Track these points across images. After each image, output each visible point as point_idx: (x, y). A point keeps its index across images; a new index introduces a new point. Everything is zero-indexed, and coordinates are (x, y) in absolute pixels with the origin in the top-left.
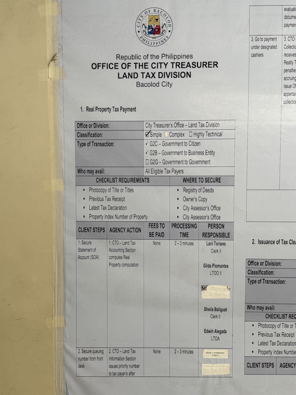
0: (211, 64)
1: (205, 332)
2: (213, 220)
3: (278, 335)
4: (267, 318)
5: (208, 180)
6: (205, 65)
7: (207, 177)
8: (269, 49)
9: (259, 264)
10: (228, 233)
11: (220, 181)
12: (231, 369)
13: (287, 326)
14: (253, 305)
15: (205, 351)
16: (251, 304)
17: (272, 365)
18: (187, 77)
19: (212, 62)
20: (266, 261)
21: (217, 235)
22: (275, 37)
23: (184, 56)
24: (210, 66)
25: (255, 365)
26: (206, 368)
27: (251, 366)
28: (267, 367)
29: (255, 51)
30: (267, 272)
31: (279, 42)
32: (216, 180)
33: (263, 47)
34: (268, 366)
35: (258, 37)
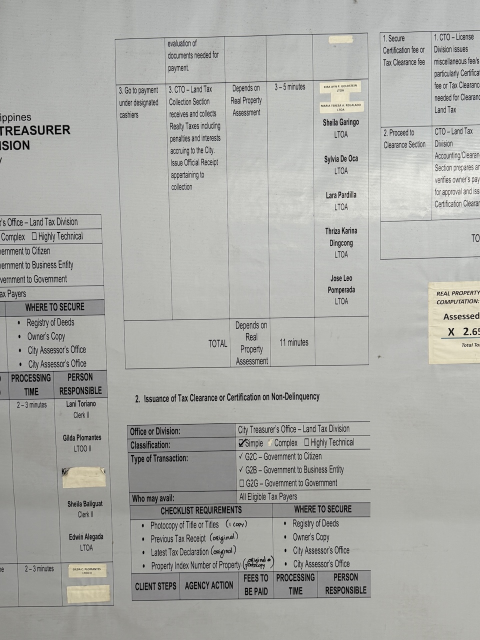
0: (60, 129)
1: (71, 538)
2: (76, 368)
3: (181, 540)
4: (163, 514)
5: (65, 307)
6: (51, 130)
7: (63, 302)
8: (147, 106)
9: (147, 433)
10: (99, 387)
11: (83, 308)
12: (112, 594)
13: (193, 525)
14: (141, 495)
15: (71, 566)
16: (137, 494)
17: (173, 585)
18: (24, 149)
19: (60, 126)
20: (157, 428)
21: (82, 391)
22: (155, 86)
23: (18, 117)
24: (58, 132)
25: (148, 586)
26: (74, 592)
27: (142, 588)
28: (166, 589)
29: (126, 109)
30: (159, 443)
31: (162, 96)
32: (77, 306)
33: (138, 103)
34: (167, 587)
35: (129, 87)
